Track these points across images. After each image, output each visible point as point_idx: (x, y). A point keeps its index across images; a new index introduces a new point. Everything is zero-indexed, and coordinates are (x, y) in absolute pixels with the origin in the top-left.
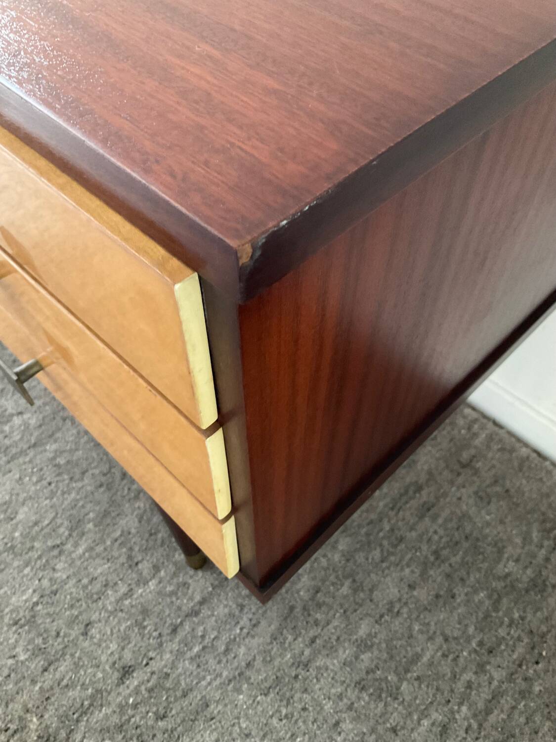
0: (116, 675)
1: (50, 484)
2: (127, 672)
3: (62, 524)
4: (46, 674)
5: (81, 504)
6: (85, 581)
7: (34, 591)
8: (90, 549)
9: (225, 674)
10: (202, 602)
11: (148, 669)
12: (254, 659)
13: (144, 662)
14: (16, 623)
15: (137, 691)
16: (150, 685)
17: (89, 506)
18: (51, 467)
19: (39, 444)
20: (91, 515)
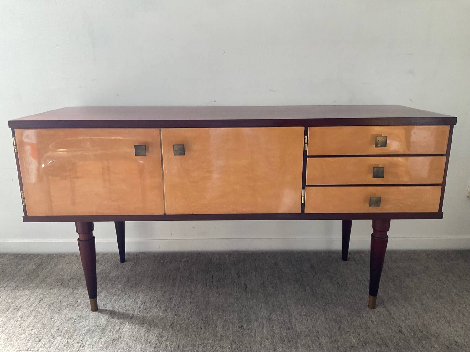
0: (401, 334)
1: (311, 319)
2: (401, 331)
3: (332, 323)
4: (389, 346)
5: (327, 317)
6: (359, 328)
7: (354, 338)
8: (348, 322)
9: (415, 316)
10: (388, 311)
11: (404, 328)
12: (415, 311)
13: (400, 328)
14: (364, 346)
15: (410, 333)
16: (409, 330)
17: (330, 316)
18: (304, 317)
19: (290, 315)
20: (334, 317)
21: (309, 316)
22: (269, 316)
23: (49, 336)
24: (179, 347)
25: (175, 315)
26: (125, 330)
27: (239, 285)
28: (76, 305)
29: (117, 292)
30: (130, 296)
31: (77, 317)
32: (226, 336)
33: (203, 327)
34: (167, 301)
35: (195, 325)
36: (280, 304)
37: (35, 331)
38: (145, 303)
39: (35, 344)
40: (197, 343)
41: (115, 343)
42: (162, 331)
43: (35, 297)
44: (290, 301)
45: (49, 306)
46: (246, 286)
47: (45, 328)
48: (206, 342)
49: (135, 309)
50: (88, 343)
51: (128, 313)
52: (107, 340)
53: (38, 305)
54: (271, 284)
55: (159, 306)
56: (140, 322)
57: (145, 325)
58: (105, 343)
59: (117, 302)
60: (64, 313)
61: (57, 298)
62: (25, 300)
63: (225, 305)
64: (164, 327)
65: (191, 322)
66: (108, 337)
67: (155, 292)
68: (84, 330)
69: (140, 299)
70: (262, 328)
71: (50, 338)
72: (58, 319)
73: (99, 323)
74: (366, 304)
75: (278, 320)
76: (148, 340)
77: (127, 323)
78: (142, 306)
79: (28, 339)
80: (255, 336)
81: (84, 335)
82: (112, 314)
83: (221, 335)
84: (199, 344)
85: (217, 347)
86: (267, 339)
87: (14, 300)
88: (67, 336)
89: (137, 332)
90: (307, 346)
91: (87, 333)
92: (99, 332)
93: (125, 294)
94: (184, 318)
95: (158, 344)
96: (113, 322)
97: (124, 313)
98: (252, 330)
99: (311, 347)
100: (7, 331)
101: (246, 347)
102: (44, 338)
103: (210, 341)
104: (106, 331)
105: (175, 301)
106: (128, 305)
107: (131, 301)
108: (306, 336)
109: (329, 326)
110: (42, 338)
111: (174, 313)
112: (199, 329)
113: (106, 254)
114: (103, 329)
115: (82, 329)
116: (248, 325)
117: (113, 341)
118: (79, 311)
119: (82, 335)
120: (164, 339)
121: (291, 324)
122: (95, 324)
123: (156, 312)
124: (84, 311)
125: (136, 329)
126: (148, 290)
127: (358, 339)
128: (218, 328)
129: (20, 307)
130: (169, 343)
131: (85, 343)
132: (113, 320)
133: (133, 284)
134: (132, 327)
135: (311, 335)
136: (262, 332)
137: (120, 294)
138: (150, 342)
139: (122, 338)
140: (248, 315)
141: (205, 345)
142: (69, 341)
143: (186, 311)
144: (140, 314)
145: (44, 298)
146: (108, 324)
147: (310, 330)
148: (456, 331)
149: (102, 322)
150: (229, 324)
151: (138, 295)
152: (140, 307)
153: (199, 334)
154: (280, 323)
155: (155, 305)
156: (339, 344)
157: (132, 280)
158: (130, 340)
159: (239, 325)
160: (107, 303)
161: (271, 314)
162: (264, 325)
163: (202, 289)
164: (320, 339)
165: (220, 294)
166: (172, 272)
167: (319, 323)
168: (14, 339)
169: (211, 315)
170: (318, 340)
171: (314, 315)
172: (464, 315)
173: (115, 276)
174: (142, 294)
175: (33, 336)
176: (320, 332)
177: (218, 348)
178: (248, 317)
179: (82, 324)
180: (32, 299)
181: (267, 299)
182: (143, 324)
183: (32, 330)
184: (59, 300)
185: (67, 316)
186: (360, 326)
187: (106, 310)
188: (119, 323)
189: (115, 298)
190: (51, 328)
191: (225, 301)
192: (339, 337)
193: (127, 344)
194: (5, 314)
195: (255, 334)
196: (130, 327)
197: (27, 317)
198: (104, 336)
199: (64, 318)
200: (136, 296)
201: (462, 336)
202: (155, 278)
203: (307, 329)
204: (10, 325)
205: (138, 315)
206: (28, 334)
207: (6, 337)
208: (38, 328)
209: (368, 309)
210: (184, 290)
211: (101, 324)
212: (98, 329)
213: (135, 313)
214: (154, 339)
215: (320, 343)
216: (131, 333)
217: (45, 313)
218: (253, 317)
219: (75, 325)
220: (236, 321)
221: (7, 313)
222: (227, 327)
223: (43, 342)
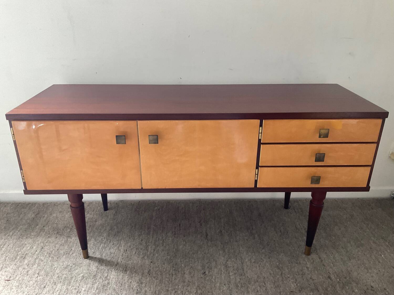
0: (329, 280)
1: (259, 266)
2: (329, 277)
3: (275, 269)
4: (320, 291)
5: (272, 263)
6: (297, 273)
7: (293, 283)
8: (288, 269)
9: (341, 263)
10: (320, 258)
11: (332, 274)
12: (341, 258)
13: (329, 274)
14: (300, 291)
15: (336, 278)
16: (336, 275)
17: (274, 263)
18: (253, 263)
19: (243, 262)
20: (277, 264)
21: (258, 263)
22: (226, 263)
23: (52, 282)
24: (155, 292)
25: (151, 262)
26: (112, 277)
27: (201, 233)
28: (71, 253)
29: (103, 240)
30: (113, 244)
31: (73, 264)
32: (192, 282)
33: (173, 274)
34: (144, 248)
35: (167, 271)
36: (234, 252)
37: (40, 278)
38: (126, 251)
39: (41, 291)
40: (170, 288)
41: (105, 289)
42: (141, 278)
43: (37, 245)
44: (243, 248)
45: (49, 254)
46: (207, 234)
47: (48, 275)
48: (177, 287)
49: (119, 257)
50: (83, 289)
51: (113, 260)
52: (98, 286)
53: (40, 253)
54: (227, 232)
55: (137, 253)
56: (124, 269)
57: (128, 272)
58: (97, 289)
59: (104, 250)
60: (61, 260)
61: (55, 246)
62: (29, 248)
63: (191, 253)
64: (143, 274)
65: (164, 269)
66: (99, 284)
67: (134, 240)
68: (80, 277)
69: (122, 247)
70: (221, 274)
71: (53, 285)
72: (58, 267)
73: (91, 270)
74: (303, 251)
75: (233, 267)
76: (131, 287)
77: (113, 269)
78: (124, 254)
79: (35, 286)
80: (215, 281)
81: (79, 282)
82: (101, 261)
83: (189, 281)
84: (171, 290)
85: (185, 292)
86: (225, 285)
87: (20, 248)
88: (66, 283)
89: (121, 279)
90: (256, 290)
91: (82, 279)
92: (91, 279)
93: (110, 242)
94: (158, 265)
95: (139, 289)
96: (102, 269)
97: (110, 260)
98: (213, 276)
99: (259, 291)
100: (17, 278)
101: (209, 292)
102: (48, 284)
103: (180, 287)
104: (97, 278)
105: (150, 249)
106: (113, 253)
107: (115, 248)
108: (255, 282)
109: (273, 272)
110: (46, 284)
111: (150, 261)
112: (171, 275)
113: (91, 203)
114: (94, 276)
115: (78, 276)
116: (209, 272)
117: (103, 287)
118: (74, 259)
119: (78, 282)
120: (143, 285)
121: (243, 270)
122: (88, 271)
123: (136, 260)
124: (77, 259)
125: (120, 275)
126: (128, 238)
127: (296, 285)
128: (185, 274)
129: (26, 255)
130: (148, 289)
131: (81, 289)
132: (102, 268)
133: (116, 232)
134: (117, 274)
135: (259, 280)
136: (221, 278)
137: (106, 242)
138: (132, 288)
139: (110, 284)
140: (209, 262)
141: (176, 290)
142: (68, 287)
143: (160, 259)
144: (123, 261)
145: (45, 247)
146: (98, 271)
147: (258, 277)
148: (372, 276)
149: (93, 270)
150: (194, 271)
151: (120, 243)
152: (123, 255)
153: (171, 280)
154: (235, 269)
155: (134, 252)
156: (281, 289)
157: (115, 229)
158: (116, 286)
159: (203, 271)
160: (96, 250)
161: (227, 261)
162: (222, 271)
163: (172, 238)
164: (266, 284)
165: (186, 242)
166: (146, 220)
167: (265, 269)
168: (24, 286)
169: (179, 262)
170: (265, 285)
171: (261, 262)
172: (379, 262)
173: (101, 224)
174: (124, 242)
175: (39, 283)
176: (266, 278)
177: (187, 293)
178: (209, 263)
179: (77, 271)
180: (34, 247)
181: (224, 247)
182: (126, 271)
183: (37, 277)
184: (57, 248)
185: (64, 264)
186: (298, 272)
187: (96, 258)
188: (107, 270)
189: (102, 245)
190: (53, 275)
191: (191, 248)
192: (281, 283)
193: (114, 290)
194: (14, 262)
195: (215, 280)
196: (116, 273)
197: (33, 265)
198: (96, 283)
199: (63, 265)
200: (119, 244)
201: (377, 281)
202: (134, 226)
203: (256, 276)
204: (19, 273)
205: (121, 262)
206: (35, 281)
207: (17, 284)
208: (42, 276)
209: (304, 256)
210: (157, 238)
211: (92, 272)
212: (90, 276)
213: (119, 261)
214: (136, 285)
215: (266, 288)
216: (117, 279)
217: (46, 261)
218: (213, 264)
219: (71, 272)
220: (199, 268)
221: (16, 261)
222: (193, 274)
223: (47, 288)
